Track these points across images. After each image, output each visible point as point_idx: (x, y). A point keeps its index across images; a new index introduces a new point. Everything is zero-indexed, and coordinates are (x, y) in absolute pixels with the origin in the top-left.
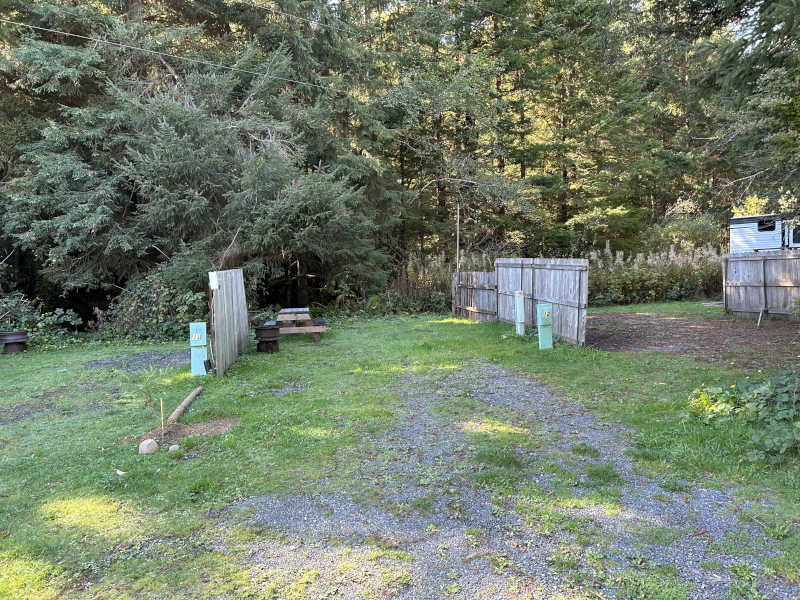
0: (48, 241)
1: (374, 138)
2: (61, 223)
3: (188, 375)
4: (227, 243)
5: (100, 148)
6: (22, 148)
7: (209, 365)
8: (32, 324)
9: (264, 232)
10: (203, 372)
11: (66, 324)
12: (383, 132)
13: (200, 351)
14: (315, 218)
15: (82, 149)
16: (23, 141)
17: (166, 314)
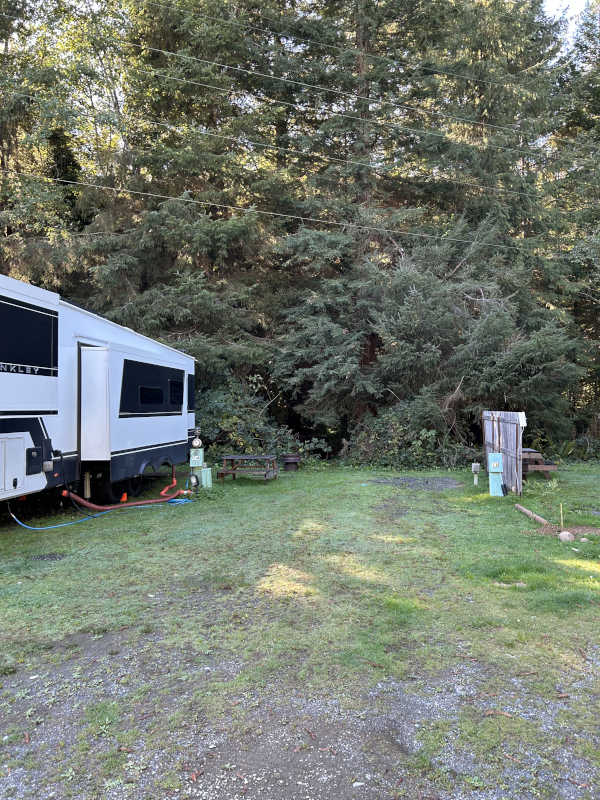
0: (307, 385)
1: (559, 292)
2: (320, 370)
3: (485, 496)
4: (453, 389)
5: (346, 310)
6: (285, 312)
7: (505, 489)
8: (295, 449)
9: (491, 379)
10: (500, 494)
11: (318, 451)
12: (567, 285)
13: (496, 476)
14: (541, 368)
15: (332, 312)
16: (285, 306)
17: (400, 448)
